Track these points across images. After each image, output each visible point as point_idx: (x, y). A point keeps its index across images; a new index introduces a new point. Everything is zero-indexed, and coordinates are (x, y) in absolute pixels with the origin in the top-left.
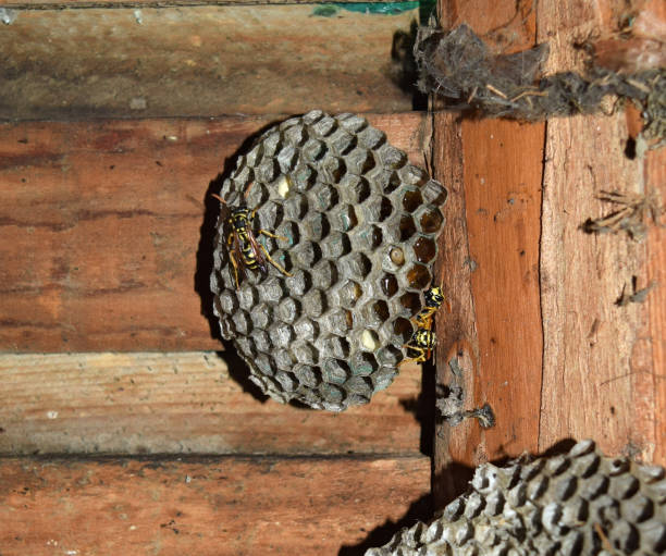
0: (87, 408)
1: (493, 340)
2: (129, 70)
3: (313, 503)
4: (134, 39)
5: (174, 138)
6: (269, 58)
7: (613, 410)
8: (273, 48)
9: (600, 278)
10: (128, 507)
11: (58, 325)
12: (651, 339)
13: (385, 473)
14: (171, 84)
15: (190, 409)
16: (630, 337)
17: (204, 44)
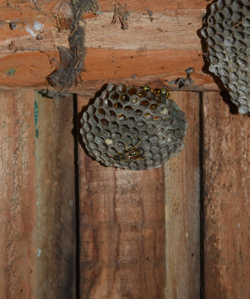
0: (184, 222)
1: (163, 68)
2: (59, 206)
3: (220, 136)
4: (47, 205)
5: (87, 187)
6: (54, 154)
7: (189, 24)
8: (50, 153)
9: (143, 28)
10: (221, 205)
11: (155, 230)
12: (165, 10)
13: (208, 109)
14: (64, 191)
15: (185, 184)
16: (164, 17)
17: (49, 178)
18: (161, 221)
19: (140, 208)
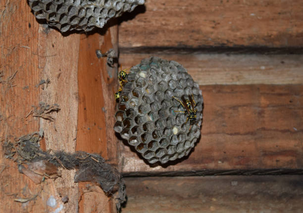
0: (250, 70)
1: (96, 80)
2: (239, 197)
3: (163, 31)
4: (237, 209)
5: (220, 162)
6: (183, 202)
7: (53, 46)
8: (182, 206)
9: (57, 93)
10: (233, 30)
12: (38, 68)
13: (137, 42)
14: (222, 191)
16: (46, 70)
17: (210, 207)
18: (252, 89)
19: (240, 109)
